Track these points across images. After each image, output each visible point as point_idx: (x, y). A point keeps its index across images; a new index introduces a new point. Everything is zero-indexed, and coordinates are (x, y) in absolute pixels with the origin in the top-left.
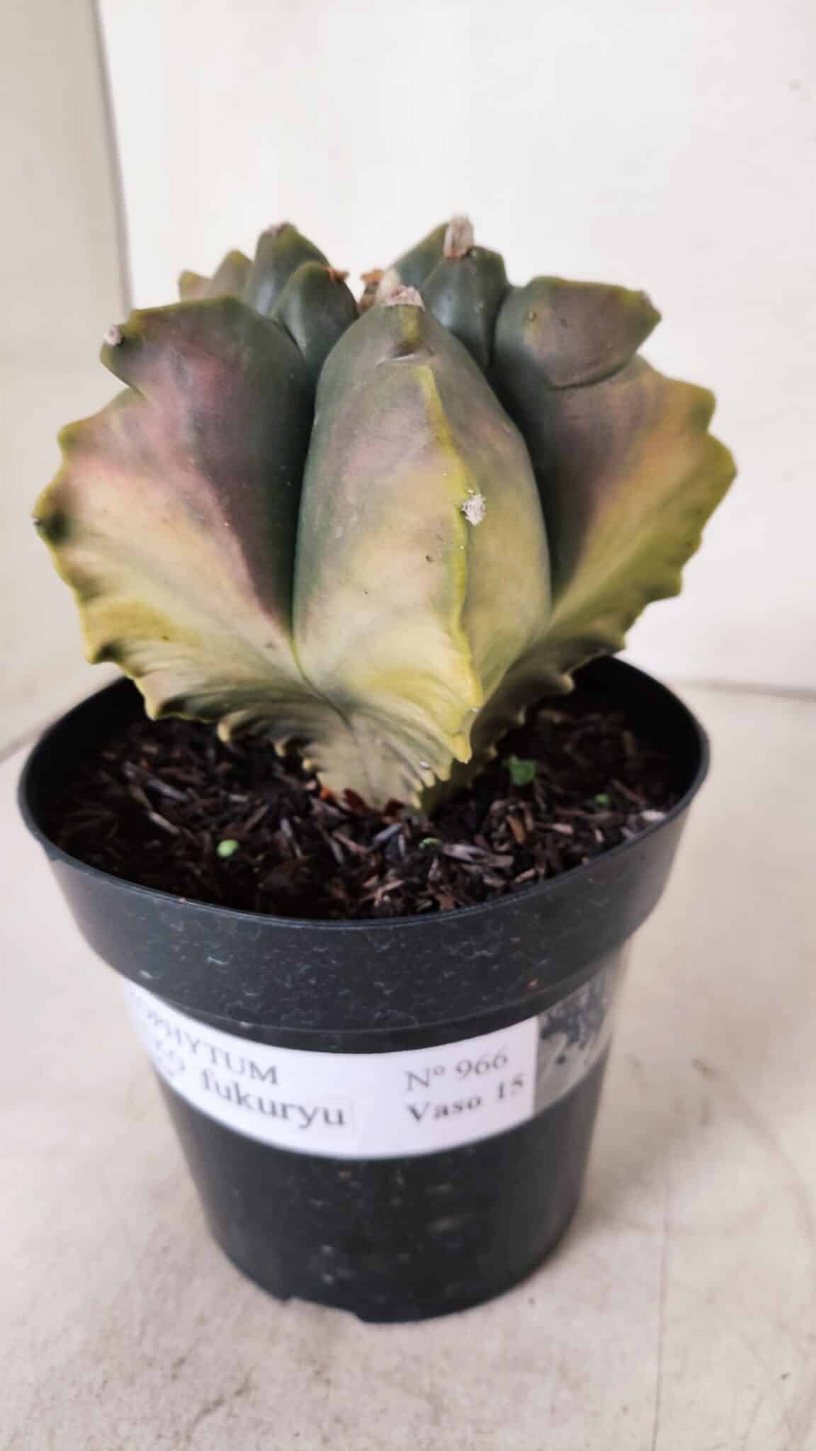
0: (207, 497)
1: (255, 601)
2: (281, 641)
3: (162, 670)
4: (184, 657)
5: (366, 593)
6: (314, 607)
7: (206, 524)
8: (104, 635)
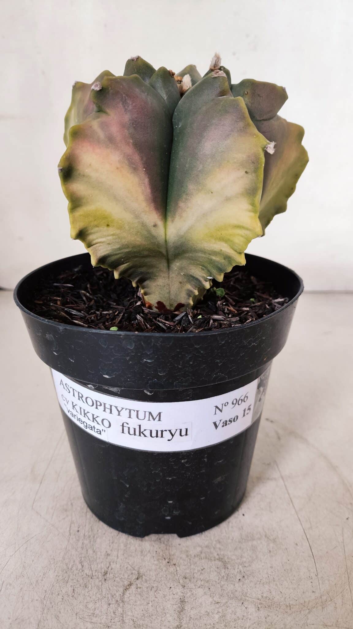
0: (137, 158)
1: (152, 205)
2: (160, 223)
3: (100, 242)
4: (113, 235)
5: (212, 193)
6: (181, 204)
7: (135, 169)
8: (80, 225)
